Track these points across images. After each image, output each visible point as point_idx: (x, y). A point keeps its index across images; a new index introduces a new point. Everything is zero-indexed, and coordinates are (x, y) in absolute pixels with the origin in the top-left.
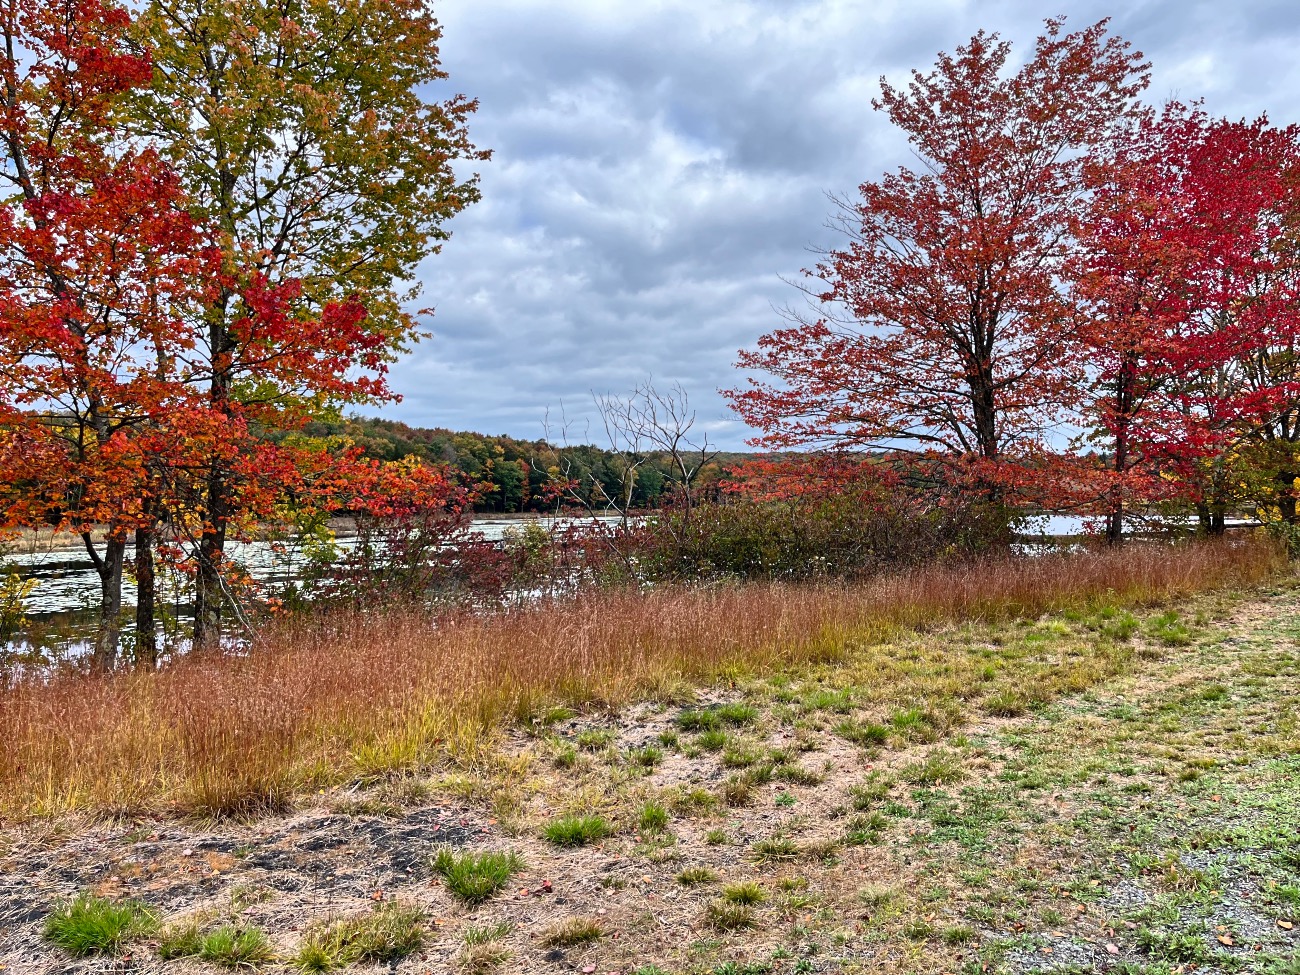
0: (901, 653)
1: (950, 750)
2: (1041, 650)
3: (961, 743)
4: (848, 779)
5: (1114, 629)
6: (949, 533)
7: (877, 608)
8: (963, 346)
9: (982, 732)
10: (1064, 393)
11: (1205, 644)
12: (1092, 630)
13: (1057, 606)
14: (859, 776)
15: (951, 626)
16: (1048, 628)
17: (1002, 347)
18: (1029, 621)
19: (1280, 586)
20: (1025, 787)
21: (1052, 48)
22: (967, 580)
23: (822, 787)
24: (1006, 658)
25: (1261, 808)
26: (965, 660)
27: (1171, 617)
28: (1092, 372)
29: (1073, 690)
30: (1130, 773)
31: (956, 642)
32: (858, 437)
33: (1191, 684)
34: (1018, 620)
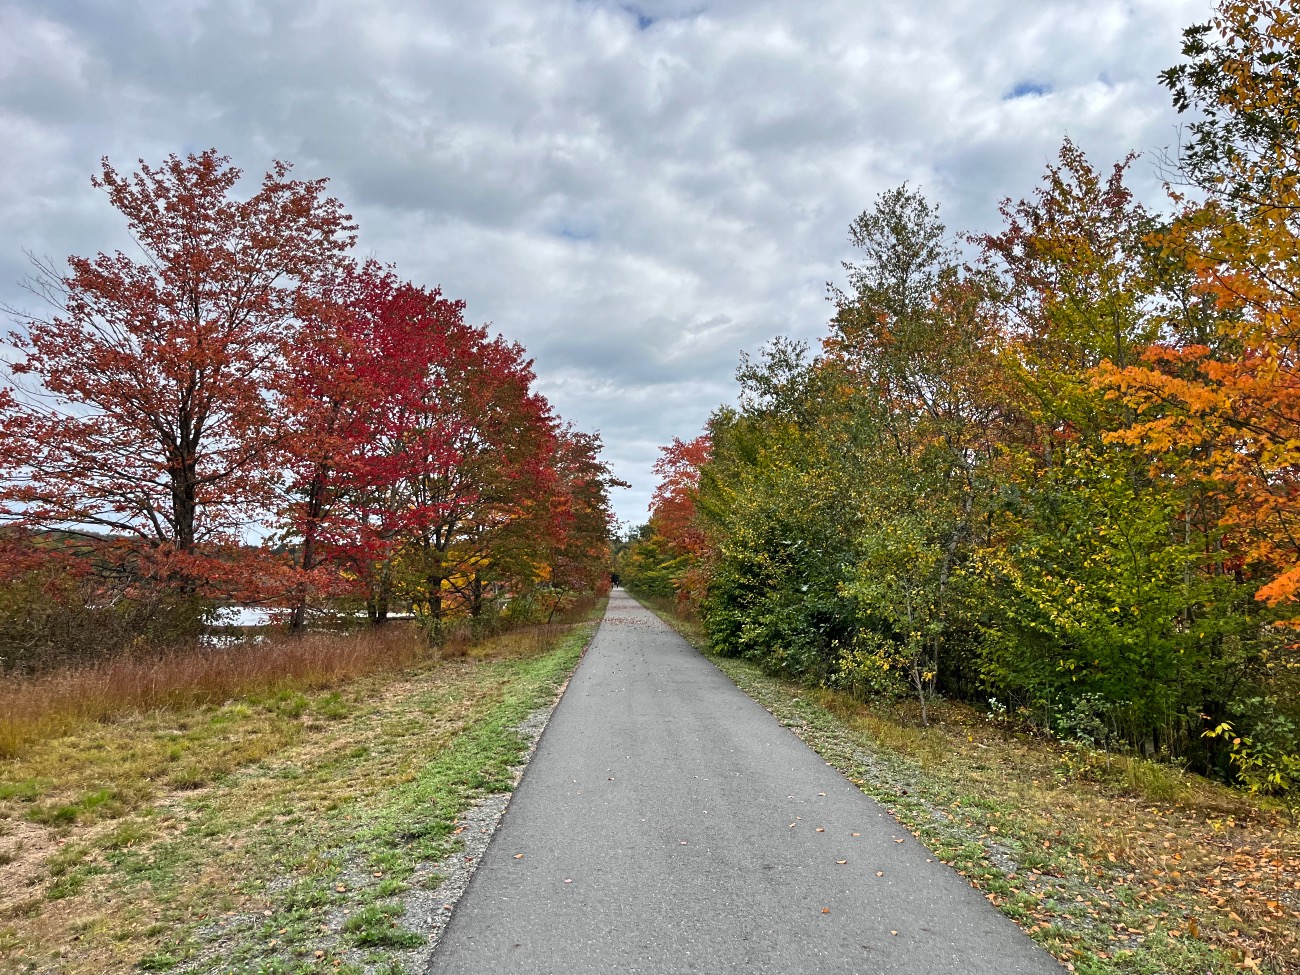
0: (84, 743)
1: (140, 820)
2: (224, 731)
3: (149, 813)
4: (40, 854)
5: (288, 709)
6: (137, 625)
7: (59, 703)
8: (167, 438)
9: (167, 803)
11: (358, 717)
12: (270, 711)
13: (242, 692)
14: (52, 851)
15: (137, 716)
16: (231, 712)
18: (214, 707)
19: (421, 669)
20: (207, 835)
21: (277, 188)
22: (157, 672)
23: (15, 864)
24: (192, 740)
26: (151, 746)
27: (335, 696)
29: (251, 761)
30: (290, 812)
31: (143, 730)
33: (344, 747)
34: (204, 707)
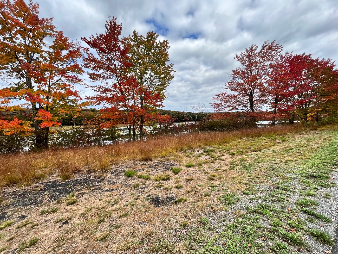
0: (237, 142)
1: (245, 156)
2: (261, 142)
3: (247, 155)
4: (229, 160)
5: (273, 139)
6: (246, 124)
7: (234, 135)
8: (248, 95)
9: (251, 154)
10: (266, 102)
11: (289, 141)
12: (269, 139)
13: (264, 135)
14: (231, 160)
15: (246, 138)
16: (262, 138)
17: (255, 95)
18: (259, 137)
19: (304, 132)
20: (258, 162)
21: (265, 46)
22: (249, 131)
23: (225, 161)
24: (255, 143)
25: (300, 168)
26: (248, 143)
27: (283, 137)
28: (271, 98)
29: (266, 148)
30: (276, 161)
31: (246, 140)
32: (232, 109)
33: (287, 148)
34: (257, 137)
